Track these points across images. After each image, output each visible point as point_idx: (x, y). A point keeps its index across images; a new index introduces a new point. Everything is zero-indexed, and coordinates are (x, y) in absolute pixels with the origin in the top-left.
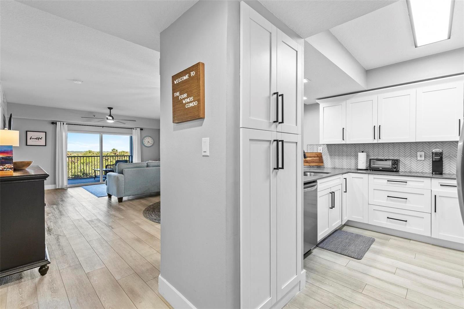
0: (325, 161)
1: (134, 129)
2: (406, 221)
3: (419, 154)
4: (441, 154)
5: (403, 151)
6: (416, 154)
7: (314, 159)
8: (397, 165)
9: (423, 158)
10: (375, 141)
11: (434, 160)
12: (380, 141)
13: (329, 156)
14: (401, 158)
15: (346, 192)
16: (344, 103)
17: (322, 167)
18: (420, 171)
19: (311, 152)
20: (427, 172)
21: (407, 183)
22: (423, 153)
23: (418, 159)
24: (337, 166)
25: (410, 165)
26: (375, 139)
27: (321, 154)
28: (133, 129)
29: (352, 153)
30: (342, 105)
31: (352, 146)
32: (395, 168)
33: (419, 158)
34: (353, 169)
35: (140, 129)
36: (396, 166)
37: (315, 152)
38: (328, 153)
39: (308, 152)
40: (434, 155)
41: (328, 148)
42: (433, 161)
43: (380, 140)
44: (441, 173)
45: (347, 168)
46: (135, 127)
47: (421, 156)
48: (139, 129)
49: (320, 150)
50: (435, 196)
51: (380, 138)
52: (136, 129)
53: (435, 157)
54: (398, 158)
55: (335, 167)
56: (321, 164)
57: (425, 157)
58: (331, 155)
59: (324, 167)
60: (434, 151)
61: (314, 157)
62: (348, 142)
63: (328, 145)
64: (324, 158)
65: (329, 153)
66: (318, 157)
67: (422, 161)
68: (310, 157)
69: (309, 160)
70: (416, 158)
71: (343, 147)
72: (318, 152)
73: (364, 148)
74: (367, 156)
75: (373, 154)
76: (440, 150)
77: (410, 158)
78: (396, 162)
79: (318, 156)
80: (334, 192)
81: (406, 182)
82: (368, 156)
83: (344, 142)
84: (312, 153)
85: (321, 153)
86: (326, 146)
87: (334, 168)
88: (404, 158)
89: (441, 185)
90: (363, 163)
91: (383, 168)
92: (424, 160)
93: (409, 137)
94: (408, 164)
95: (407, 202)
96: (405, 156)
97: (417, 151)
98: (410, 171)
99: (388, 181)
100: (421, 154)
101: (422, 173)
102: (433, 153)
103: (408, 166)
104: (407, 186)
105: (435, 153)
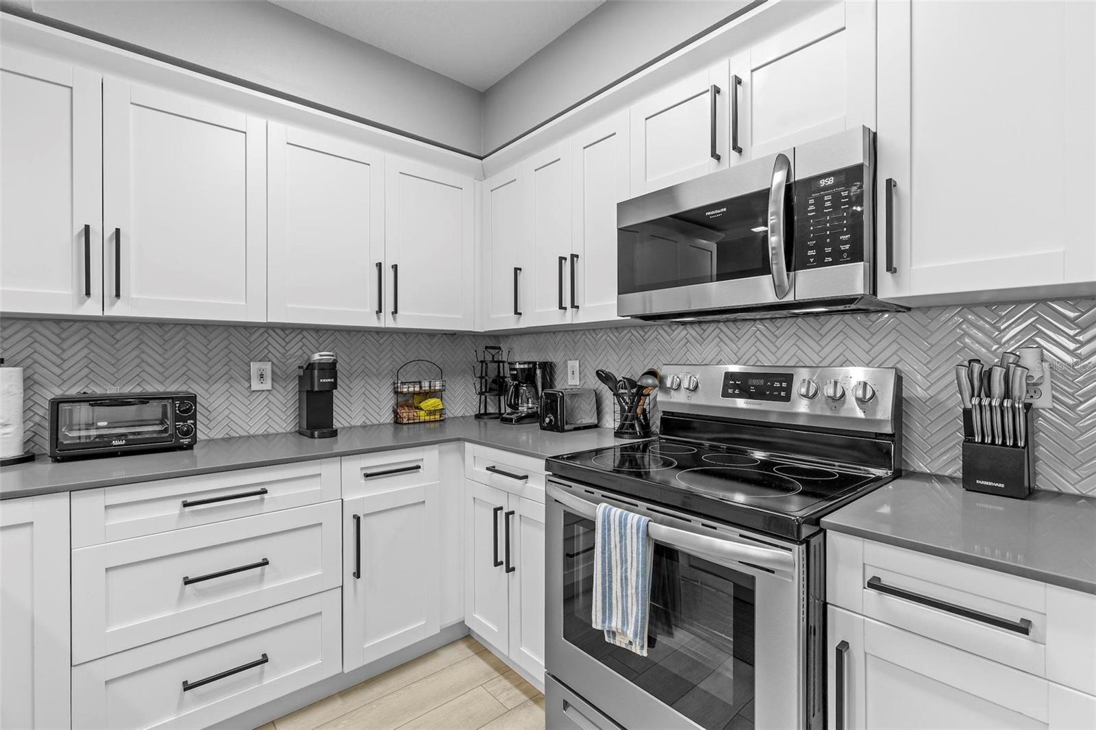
2: (265, 659)
3: (255, 367)
4: (330, 369)
5: (202, 357)
6: (246, 368)
8: (194, 417)
9: (267, 385)
10: (91, 308)
12: (118, 310)
18: (260, 431)
20: (281, 430)
21: (267, 495)
22: (267, 367)
23: (252, 389)
25: (226, 412)
32: (186, 434)
33: (256, 385)
36: (189, 422)
40: (316, 371)
42: (310, 392)
43: (119, 302)
44: (334, 433)
47: (262, 376)
50: (358, 520)
51: (117, 294)
53: (320, 378)
57: (272, 379)
60: (316, 357)
67: (265, 394)
70: (248, 385)
75: (57, 370)
76: (333, 356)
77: (227, 386)
78: (186, 407)
81: (263, 492)
82: (29, 383)
88: (206, 386)
89: (367, 476)
90: (5, 425)
91: (129, 442)
92: (270, 388)
93: (244, 303)
94: (220, 409)
95: (266, 576)
96: (209, 379)
97: (251, 360)
98: (227, 436)
99: (186, 505)
100: (262, 371)
101: (266, 436)
102: (311, 366)
103: (220, 418)
104: (266, 507)
105: (319, 363)
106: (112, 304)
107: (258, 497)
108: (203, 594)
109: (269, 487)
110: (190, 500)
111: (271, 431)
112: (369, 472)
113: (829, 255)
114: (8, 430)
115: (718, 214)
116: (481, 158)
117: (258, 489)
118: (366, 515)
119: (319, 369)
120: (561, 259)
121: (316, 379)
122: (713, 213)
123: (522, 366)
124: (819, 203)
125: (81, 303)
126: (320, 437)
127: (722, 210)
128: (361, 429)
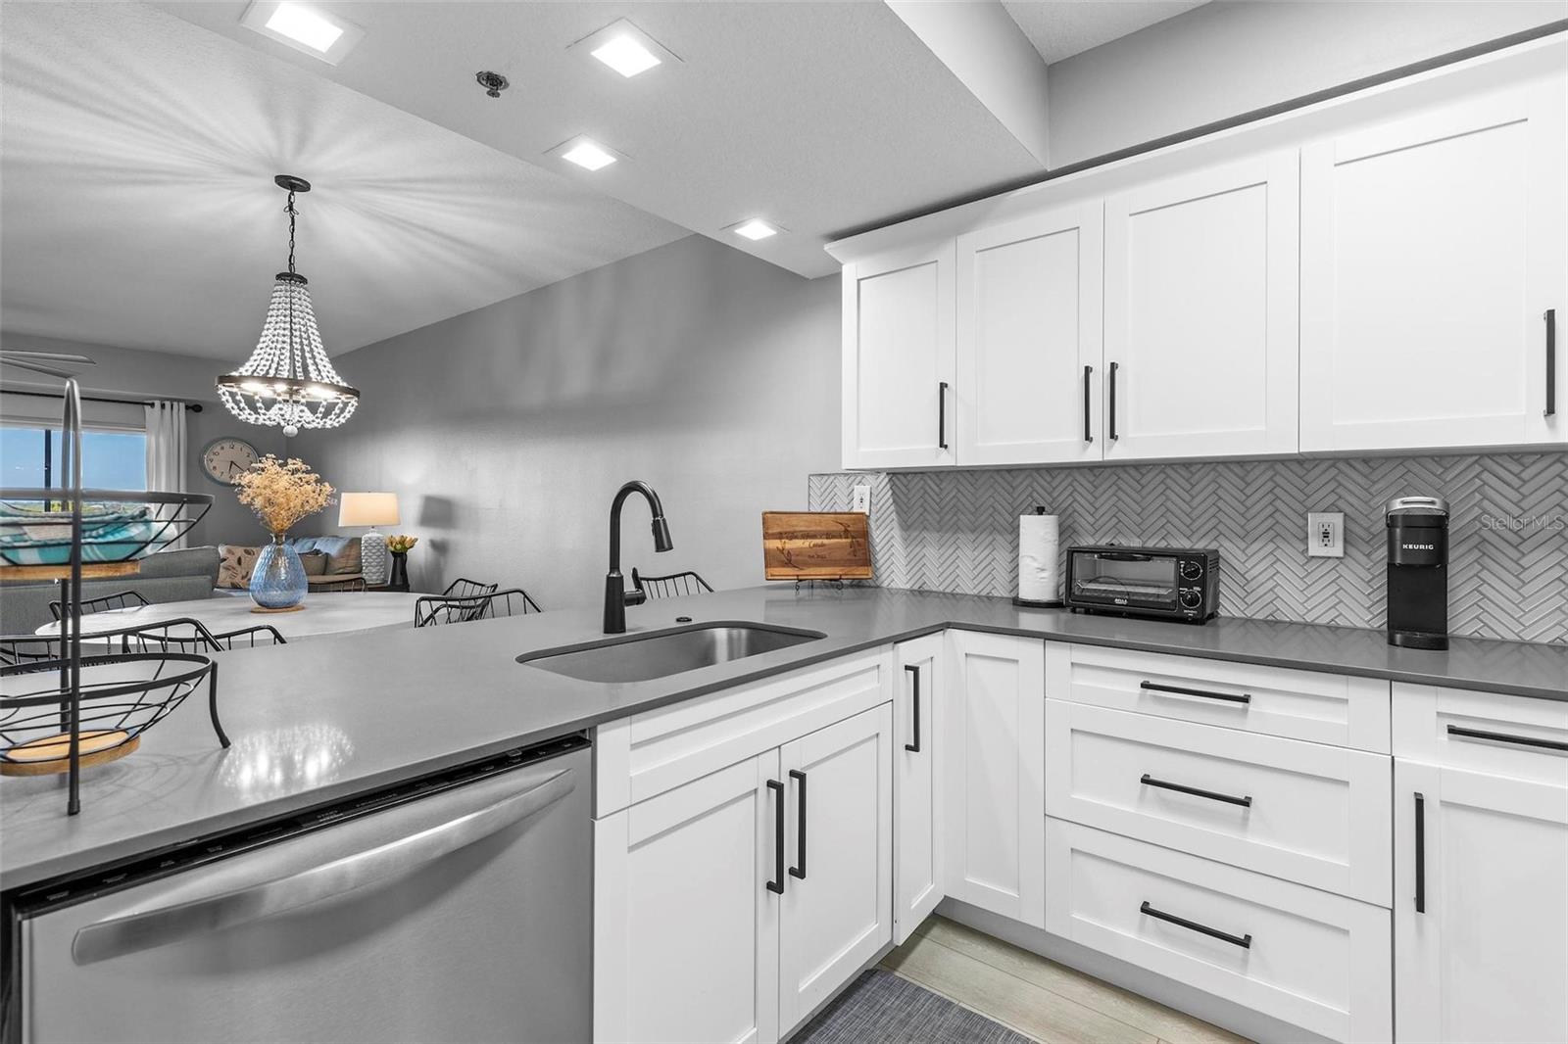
0: (881, 556)
1: (152, 405)
2: (1245, 942)
3: (1315, 521)
4: (1436, 527)
5: (1236, 504)
6: (1301, 522)
7: (823, 545)
8: (1203, 584)
9: (1337, 550)
10: (1093, 454)
11: (1398, 561)
12: (1119, 453)
13: (897, 533)
14: (1227, 544)
15: (915, 748)
16: (945, 254)
17: (870, 587)
18: (1324, 620)
19: (825, 511)
20: (1360, 625)
21: (1252, 707)
22: (1336, 520)
23: (1311, 553)
24: (934, 584)
25: (1271, 584)
26: (1088, 438)
27: (861, 520)
28: (147, 408)
29: (998, 517)
30: (936, 261)
31: (1000, 480)
32: (1192, 602)
33: (1315, 548)
34: (1002, 598)
35: (187, 408)
36: (1197, 589)
37: (838, 511)
38: (894, 515)
39: (812, 510)
40: (1398, 530)
41: (894, 493)
42: (1391, 566)
43: (1117, 444)
44: (1440, 642)
45: (976, 592)
46: (156, 399)
47: (1326, 535)
48: (182, 405)
49: (862, 499)
50: (1420, 803)
51: (1113, 436)
52: (163, 406)
53: (1404, 542)
54: (1213, 546)
55: (925, 588)
56: (860, 572)
57: (1346, 541)
58: (906, 527)
59: (878, 587)
60: (1397, 505)
61: (829, 535)
62: (965, 460)
63: (894, 475)
64: (878, 536)
65: (897, 513)
66: (846, 533)
67: (1331, 564)
68: (806, 536)
69: (800, 552)
70: (1303, 547)
72: (855, 510)
73: (1050, 489)
74: (1059, 531)
75: (1091, 520)
76: (1433, 503)
77: (1271, 546)
78: (1198, 569)
79: (846, 531)
80: (801, 777)
81: (1245, 700)
82: (1065, 531)
83: (945, 460)
84: (817, 516)
85: (863, 518)
86: (887, 480)
87: (921, 592)
88: (1243, 545)
89: (1452, 730)
90: (1043, 570)
91: (1131, 603)
92: (1341, 555)
93: (1262, 429)
94: (1262, 579)
95: (1251, 823)
96: (1245, 536)
97: (1309, 510)
98: (1271, 618)
99: (1145, 686)
100: (1326, 527)
101: (1333, 629)
102: (1392, 521)
103: (1261, 591)
104: (1250, 723)
105: (1405, 517)
106: (1111, 447)
107: (1239, 705)
108: (1166, 805)
109: (1254, 696)
110: (1153, 681)
111: (1341, 622)
114: (1044, 574)
117: (1241, 694)
118: (1445, 804)
119: (1407, 527)
121: (1398, 543)
125: (1085, 448)
128: (1551, 652)
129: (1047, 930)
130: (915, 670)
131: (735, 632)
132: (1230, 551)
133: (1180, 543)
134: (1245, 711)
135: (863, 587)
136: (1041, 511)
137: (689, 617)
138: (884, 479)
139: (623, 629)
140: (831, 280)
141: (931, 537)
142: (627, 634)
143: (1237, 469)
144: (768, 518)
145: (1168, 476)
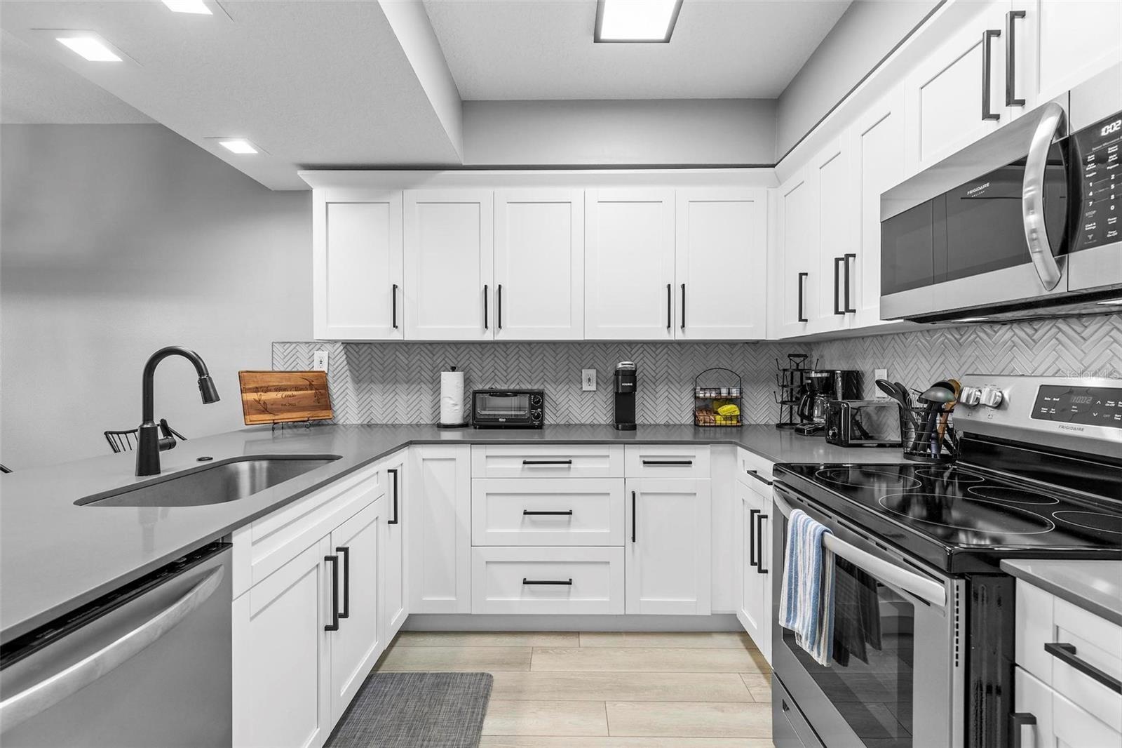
0: (337, 402)
2: (569, 583)
3: (585, 373)
4: (631, 375)
5: (552, 365)
6: (579, 374)
7: (293, 396)
8: (542, 407)
9: (593, 388)
10: (488, 336)
11: (620, 391)
12: (502, 336)
13: (350, 385)
14: (548, 386)
15: (395, 522)
16: (395, 199)
17: (328, 425)
18: (588, 422)
19: (288, 370)
20: (603, 422)
21: (572, 466)
22: (593, 372)
23: (584, 389)
24: (379, 418)
25: (567, 406)
26: (486, 327)
27: (322, 377)
29: (423, 373)
30: (388, 203)
31: (424, 349)
32: (537, 417)
33: (586, 387)
34: (427, 425)
36: (539, 410)
37: (300, 370)
38: (348, 373)
39: (276, 369)
40: (620, 377)
41: (348, 357)
42: (617, 393)
43: (501, 331)
44: (634, 427)
45: (409, 422)
47: (589, 380)
49: (321, 361)
50: (634, 495)
51: (500, 327)
53: (622, 382)
54: (541, 387)
55: (373, 422)
56: (322, 414)
57: (597, 383)
58: (358, 380)
59: (335, 424)
60: (620, 366)
61: (297, 388)
62: (409, 337)
63: (347, 344)
64: (335, 389)
65: (350, 371)
66: (311, 386)
67: (591, 394)
68: (278, 389)
69: (274, 402)
70: (580, 387)
71: (397, 353)
72: (315, 369)
73: (456, 356)
74: (465, 381)
75: (480, 374)
76: (632, 364)
77: (568, 386)
78: (537, 399)
79: (311, 384)
80: (346, 550)
81: (570, 462)
82: (467, 381)
83: (396, 336)
84: (287, 374)
85: (322, 375)
86: (342, 347)
87: (369, 426)
88: (555, 387)
89: (645, 463)
90: (456, 405)
91: (508, 420)
92: (595, 389)
93: (569, 327)
94: (563, 403)
95: (572, 523)
96: (556, 381)
97: (583, 368)
98: (567, 423)
99: (525, 463)
100: (589, 376)
101: (592, 425)
102: (617, 372)
103: (563, 410)
104: (572, 474)
105: (623, 371)
106: (498, 332)
107: (566, 465)
108: (534, 523)
109: (573, 460)
110: (528, 460)
111: (595, 422)
112: (646, 460)
113: (1113, 227)
114: (457, 408)
115: (980, 191)
116: (773, 166)
117: (567, 460)
118: (642, 494)
119: (623, 375)
120: (837, 260)
121: (620, 383)
122: (974, 191)
123: (819, 375)
124: (1101, 159)
125: (484, 333)
126: (623, 429)
127: (985, 186)
129: (473, 613)
130: (395, 472)
131: (257, 464)
132: (550, 390)
133: (526, 386)
134: (569, 468)
135: (323, 425)
136: (453, 369)
137: (211, 456)
138: (340, 347)
139: (158, 472)
140: (303, 196)
141: (376, 387)
142: (162, 475)
143: (552, 346)
144: (242, 376)
145: (520, 350)
